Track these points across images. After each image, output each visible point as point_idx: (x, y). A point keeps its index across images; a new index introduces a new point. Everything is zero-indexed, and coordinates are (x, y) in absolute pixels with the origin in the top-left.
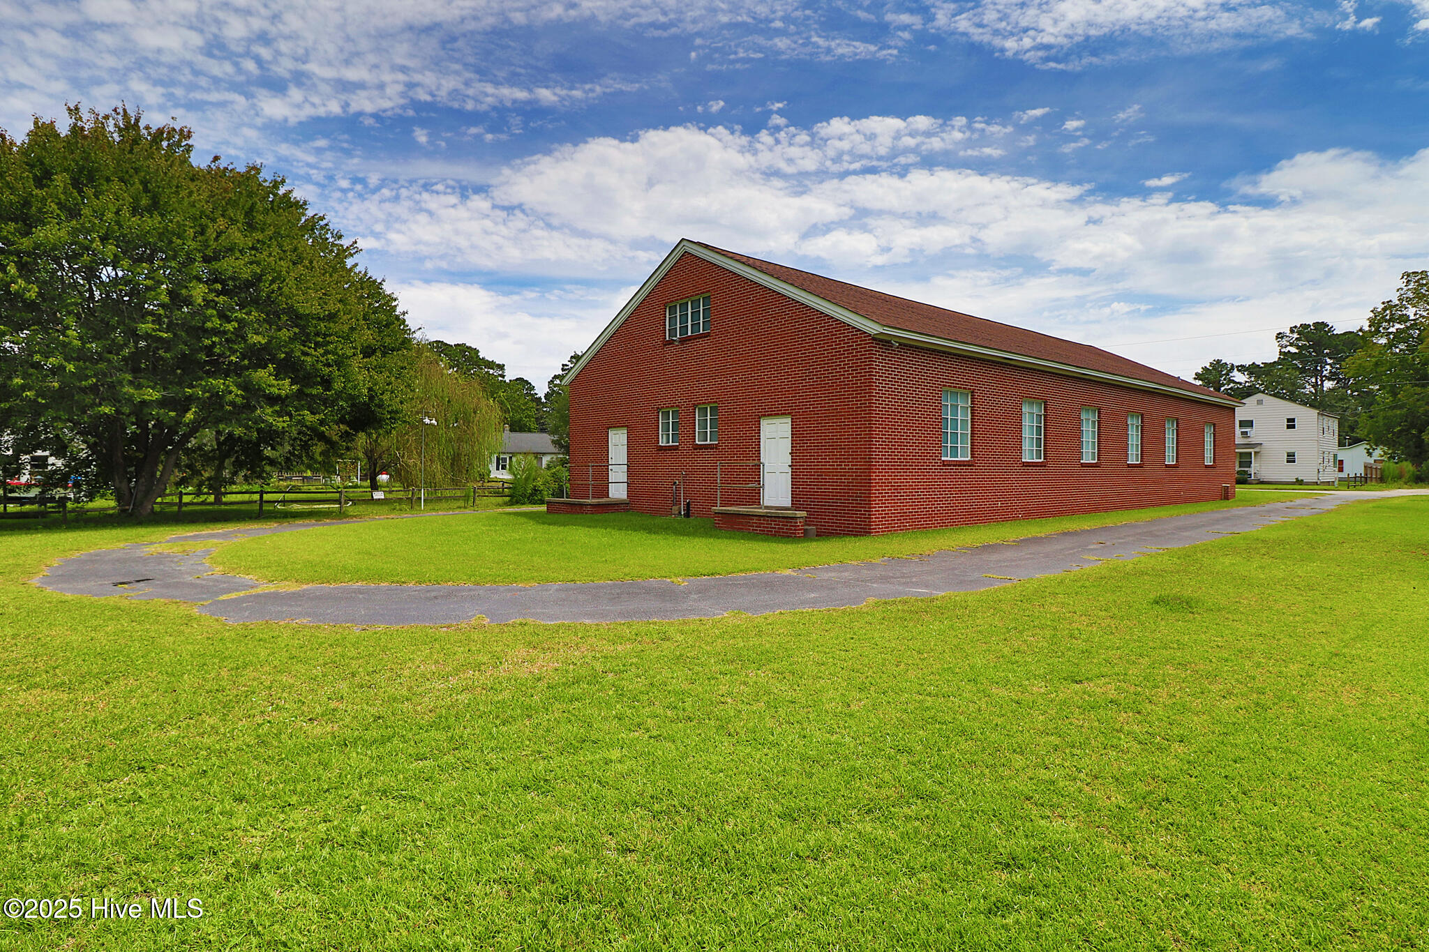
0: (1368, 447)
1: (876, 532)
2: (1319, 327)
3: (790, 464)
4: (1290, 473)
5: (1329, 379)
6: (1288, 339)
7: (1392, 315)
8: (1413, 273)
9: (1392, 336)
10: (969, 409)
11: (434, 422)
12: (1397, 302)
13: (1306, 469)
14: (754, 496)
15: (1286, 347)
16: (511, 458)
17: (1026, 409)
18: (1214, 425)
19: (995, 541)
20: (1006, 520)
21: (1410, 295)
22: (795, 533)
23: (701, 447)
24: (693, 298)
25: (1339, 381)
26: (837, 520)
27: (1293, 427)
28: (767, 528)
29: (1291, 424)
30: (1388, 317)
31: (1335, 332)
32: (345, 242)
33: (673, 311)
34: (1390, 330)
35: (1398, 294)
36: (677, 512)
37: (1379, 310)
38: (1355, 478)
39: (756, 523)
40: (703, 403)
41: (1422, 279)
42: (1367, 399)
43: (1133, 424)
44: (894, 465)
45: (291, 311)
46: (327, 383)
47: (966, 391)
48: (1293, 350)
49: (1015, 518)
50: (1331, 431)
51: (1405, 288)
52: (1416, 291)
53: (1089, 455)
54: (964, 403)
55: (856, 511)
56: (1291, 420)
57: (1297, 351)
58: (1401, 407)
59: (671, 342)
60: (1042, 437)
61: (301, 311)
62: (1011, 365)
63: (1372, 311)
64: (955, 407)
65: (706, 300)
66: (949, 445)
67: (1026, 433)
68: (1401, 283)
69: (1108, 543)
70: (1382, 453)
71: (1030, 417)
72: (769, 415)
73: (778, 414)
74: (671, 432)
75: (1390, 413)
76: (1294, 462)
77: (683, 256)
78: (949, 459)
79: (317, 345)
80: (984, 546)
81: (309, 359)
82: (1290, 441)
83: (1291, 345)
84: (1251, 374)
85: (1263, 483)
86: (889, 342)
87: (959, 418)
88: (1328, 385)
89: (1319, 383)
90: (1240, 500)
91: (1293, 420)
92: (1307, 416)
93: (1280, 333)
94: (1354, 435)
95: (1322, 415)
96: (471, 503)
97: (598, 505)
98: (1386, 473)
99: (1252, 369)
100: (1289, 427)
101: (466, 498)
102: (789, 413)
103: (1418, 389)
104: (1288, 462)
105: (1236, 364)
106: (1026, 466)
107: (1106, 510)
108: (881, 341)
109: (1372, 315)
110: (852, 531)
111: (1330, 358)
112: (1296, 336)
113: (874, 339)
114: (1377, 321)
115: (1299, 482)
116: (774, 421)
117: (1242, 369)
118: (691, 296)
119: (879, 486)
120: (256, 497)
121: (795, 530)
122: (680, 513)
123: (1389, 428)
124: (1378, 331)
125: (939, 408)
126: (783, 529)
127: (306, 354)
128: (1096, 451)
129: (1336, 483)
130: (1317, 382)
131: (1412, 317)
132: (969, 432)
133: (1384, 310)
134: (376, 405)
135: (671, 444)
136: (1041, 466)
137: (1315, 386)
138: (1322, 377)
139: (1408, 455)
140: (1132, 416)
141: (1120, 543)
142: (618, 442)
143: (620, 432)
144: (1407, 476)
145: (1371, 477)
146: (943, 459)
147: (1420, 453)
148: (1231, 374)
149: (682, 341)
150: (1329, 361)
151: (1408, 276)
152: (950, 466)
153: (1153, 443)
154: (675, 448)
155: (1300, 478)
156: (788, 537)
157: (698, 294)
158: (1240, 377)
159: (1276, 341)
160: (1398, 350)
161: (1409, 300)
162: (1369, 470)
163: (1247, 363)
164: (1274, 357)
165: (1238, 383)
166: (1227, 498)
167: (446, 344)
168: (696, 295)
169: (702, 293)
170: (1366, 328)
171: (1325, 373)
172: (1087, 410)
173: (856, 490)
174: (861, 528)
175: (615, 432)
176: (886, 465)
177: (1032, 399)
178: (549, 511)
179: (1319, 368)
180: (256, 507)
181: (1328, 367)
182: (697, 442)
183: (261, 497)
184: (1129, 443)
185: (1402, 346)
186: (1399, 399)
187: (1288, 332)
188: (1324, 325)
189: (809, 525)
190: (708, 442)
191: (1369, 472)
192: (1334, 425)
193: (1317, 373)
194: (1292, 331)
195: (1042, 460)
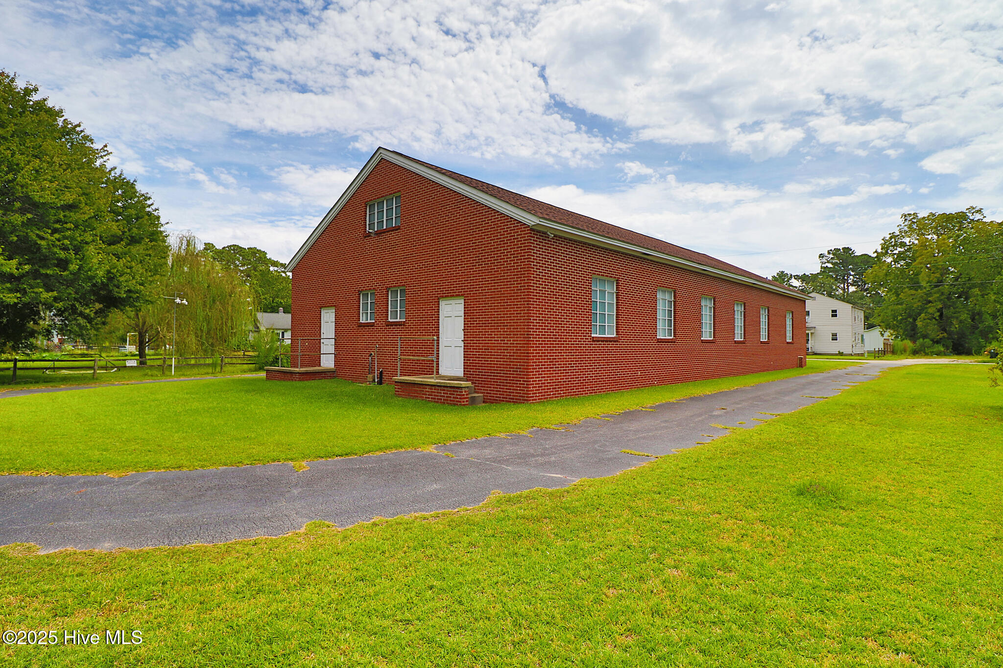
0: (881, 330)
1: (533, 400)
2: (846, 250)
3: (463, 339)
4: (834, 347)
5: (852, 285)
6: (826, 258)
7: (896, 241)
8: (908, 214)
9: (896, 256)
10: (615, 294)
11: (185, 302)
12: (899, 233)
13: (845, 345)
14: (432, 367)
15: (825, 263)
16: (283, 333)
17: (660, 296)
18: (792, 313)
19: (634, 407)
20: (645, 386)
21: (906, 228)
22: (460, 402)
23: (392, 324)
24: (388, 197)
25: (859, 286)
26: (500, 388)
27: (836, 316)
28: (437, 396)
29: (834, 314)
30: (893, 243)
31: (856, 254)
32: (97, 146)
33: (372, 209)
34: (894, 252)
35: (898, 228)
36: (371, 380)
37: (887, 239)
38: (879, 351)
39: (428, 392)
40: (395, 286)
41: (914, 218)
42: (878, 300)
43: (739, 309)
44: (550, 341)
45: (27, 199)
46: (63, 264)
47: (612, 279)
48: (830, 265)
49: (652, 385)
50: (859, 319)
51: (903, 225)
52: (910, 227)
53: (707, 334)
54: (610, 289)
55: (516, 381)
56: (834, 311)
57: (832, 266)
58: (901, 304)
59: (369, 234)
60: (673, 318)
61: (37, 199)
62: (648, 260)
63: (883, 239)
64: (603, 292)
65: (398, 199)
66: (598, 324)
67: (661, 315)
68: (900, 221)
69: (729, 409)
70: (890, 335)
71: (663, 302)
72: (446, 296)
73: (453, 296)
74: (369, 311)
75: (896, 307)
76: (837, 340)
77: (380, 162)
78: (598, 335)
79: (55, 231)
80: (625, 413)
81: (43, 243)
82: (834, 325)
83: (828, 262)
84: (803, 281)
85: (816, 354)
86: (545, 233)
87: (607, 301)
88: (852, 289)
89: (846, 287)
90: (808, 368)
91: (836, 311)
92: (844, 308)
93: (821, 254)
94: (869, 322)
95: (855, 308)
96: (218, 369)
97: (306, 373)
98: (896, 348)
99: (803, 278)
100: (833, 316)
101: (214, 365)
102: (462, 295)
103: (913, 292)
104: (832, 340)
105: (793, 274)
106: (660, 342)
107: (720, 376)
108: (539, 232)
109: (883, 242)
110: (513, 399)
111: (852, 271)
112: (831, 256)
113: (532, 230)
114: (886, 246)
115: (841, 354)
116: (451, 302)
117: (797, 277)
118: (387, 195)
119: (536, 359)
120: (11, 365)
121: (460, 398)
122: (374, 380)
123: (895, 317)
124: (887, 252)
125: (590, 292)
126: (451, 397)
127: (42, 238)
128: (712, 330)
129: (866, 355)
130: (844, 287)
131: (908, 244)
132: (615, 313)
133: (891, 238)
134: (115, 285)
135: (369, 321)
136: (672, 342)
137: (844, 289)
138: (848, 283)
139: (907, 336)
140: (738, 304)
141: (738, 409)
142: (328, 318)
143: (329, 311)
144: (909, 350)
145: (887, 350)
146: (593, 335)
147: (914, 334)
148: (790, 281)
149: (379, 233)
150: (852, 273)
151: (905, 216)
152: (598, 341)
153: (751, 325)
154: (372, 325)
155: (841, 351)
156: (455, 405)
157: (391, 194)
158: (796, 283)
159: (819, 259)
160: (899, 266)
161: (906, 232)
162: (886, 345)
163: (801, 274)
164: (817, 269)
165: (795, 287)
166: (801, 366)
167: (241, 248)
168: (390, 194)
169: (394, 193)
170: (879, 250)
171: (850, 281)
172: (706, 299)
173: (517, 359)
174: (520, 396)
175: (326, 311)
176: (542, 341)
177: (665, 287)
178: (268, 378)
179: (846, 278)
180: (11, 373)
181: (851, 277)
182: (389, 320)
183: (15, 365)
184: (736, 324)
185: (902, 263)
186: (901, 298)
187: (826, 253)
188: (849, 249)
189: (478, 393)
190: (398, 320)
191: (886, 347)
192: (861, 315)
193: (844, 281)
194: (829, 253)
195: (672, 337)
